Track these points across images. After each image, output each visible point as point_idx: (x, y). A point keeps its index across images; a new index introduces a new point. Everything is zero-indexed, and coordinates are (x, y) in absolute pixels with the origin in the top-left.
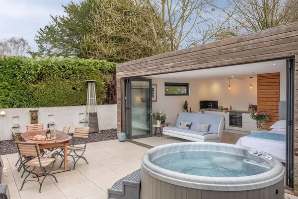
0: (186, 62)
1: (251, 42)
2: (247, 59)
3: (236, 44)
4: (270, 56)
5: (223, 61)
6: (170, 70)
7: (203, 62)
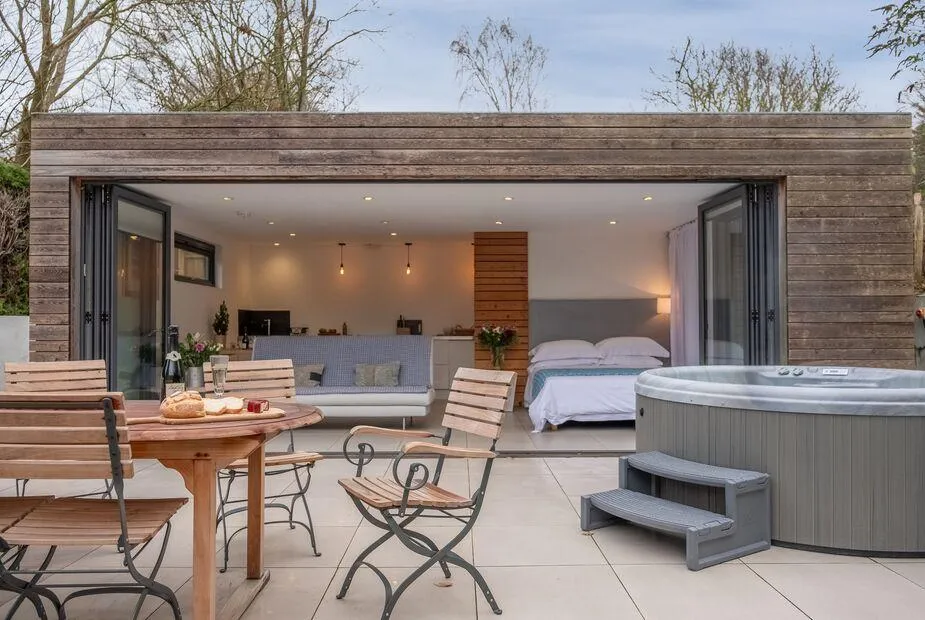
0: (487, 155)
1: (695, 132)
2: (685, 170)
3: (657, 131)
4: (739, 170)
5: (620, 167)
6: (412, 171)
7: (555, 161)
